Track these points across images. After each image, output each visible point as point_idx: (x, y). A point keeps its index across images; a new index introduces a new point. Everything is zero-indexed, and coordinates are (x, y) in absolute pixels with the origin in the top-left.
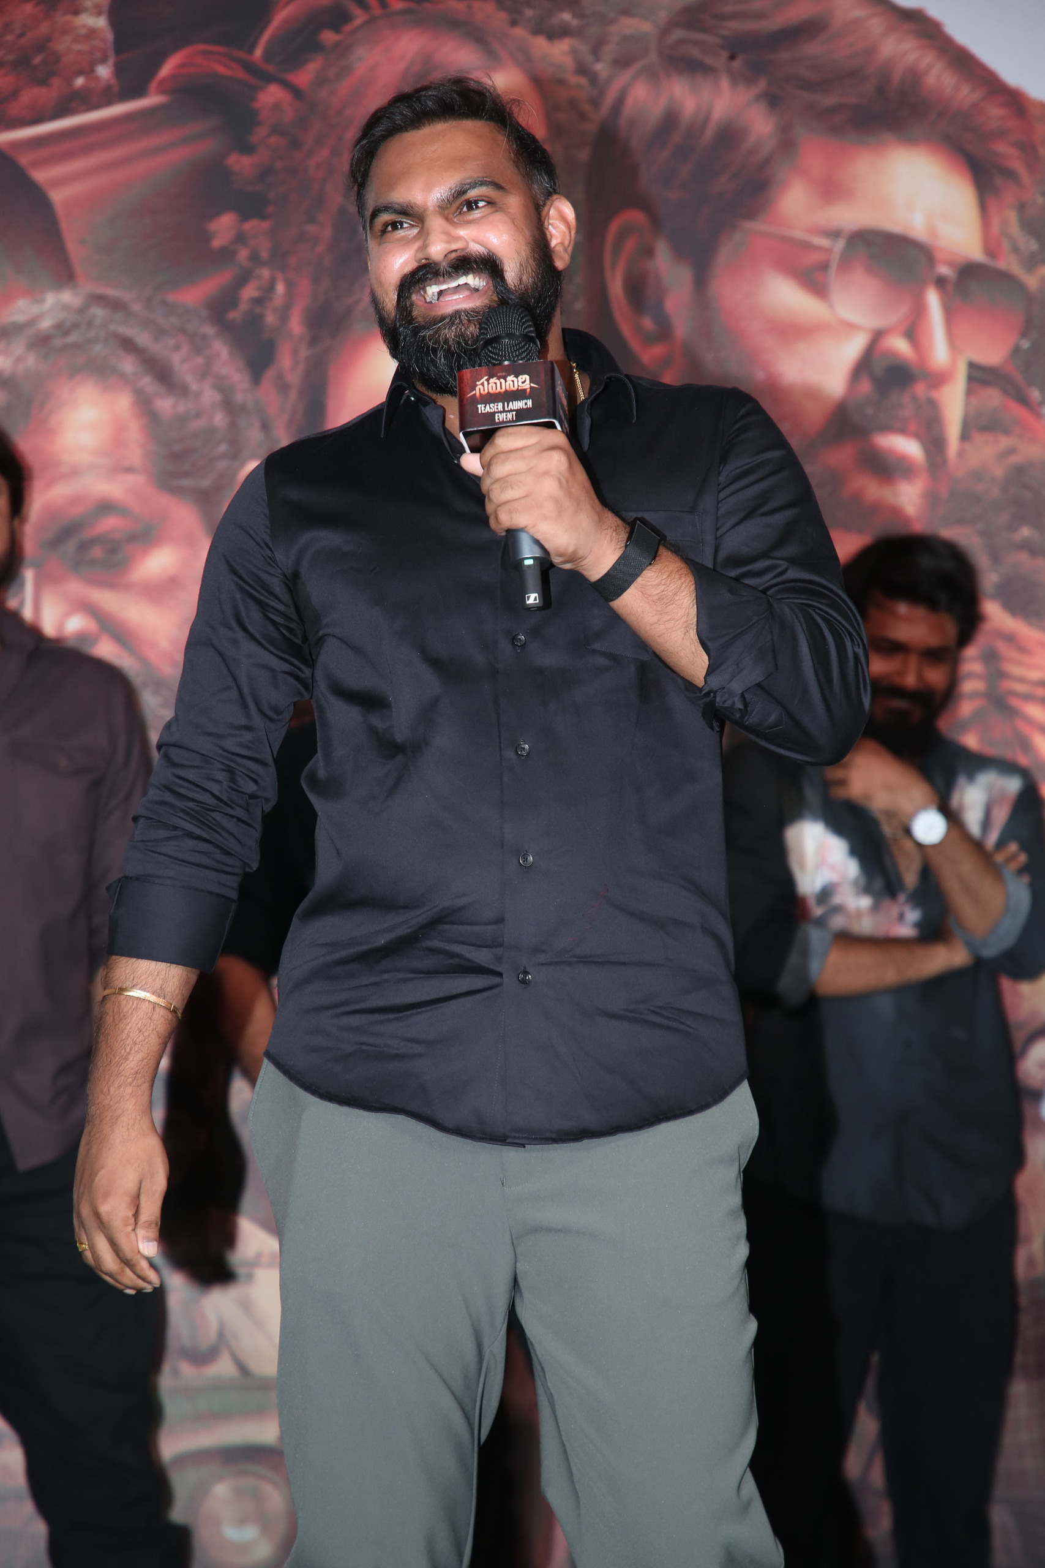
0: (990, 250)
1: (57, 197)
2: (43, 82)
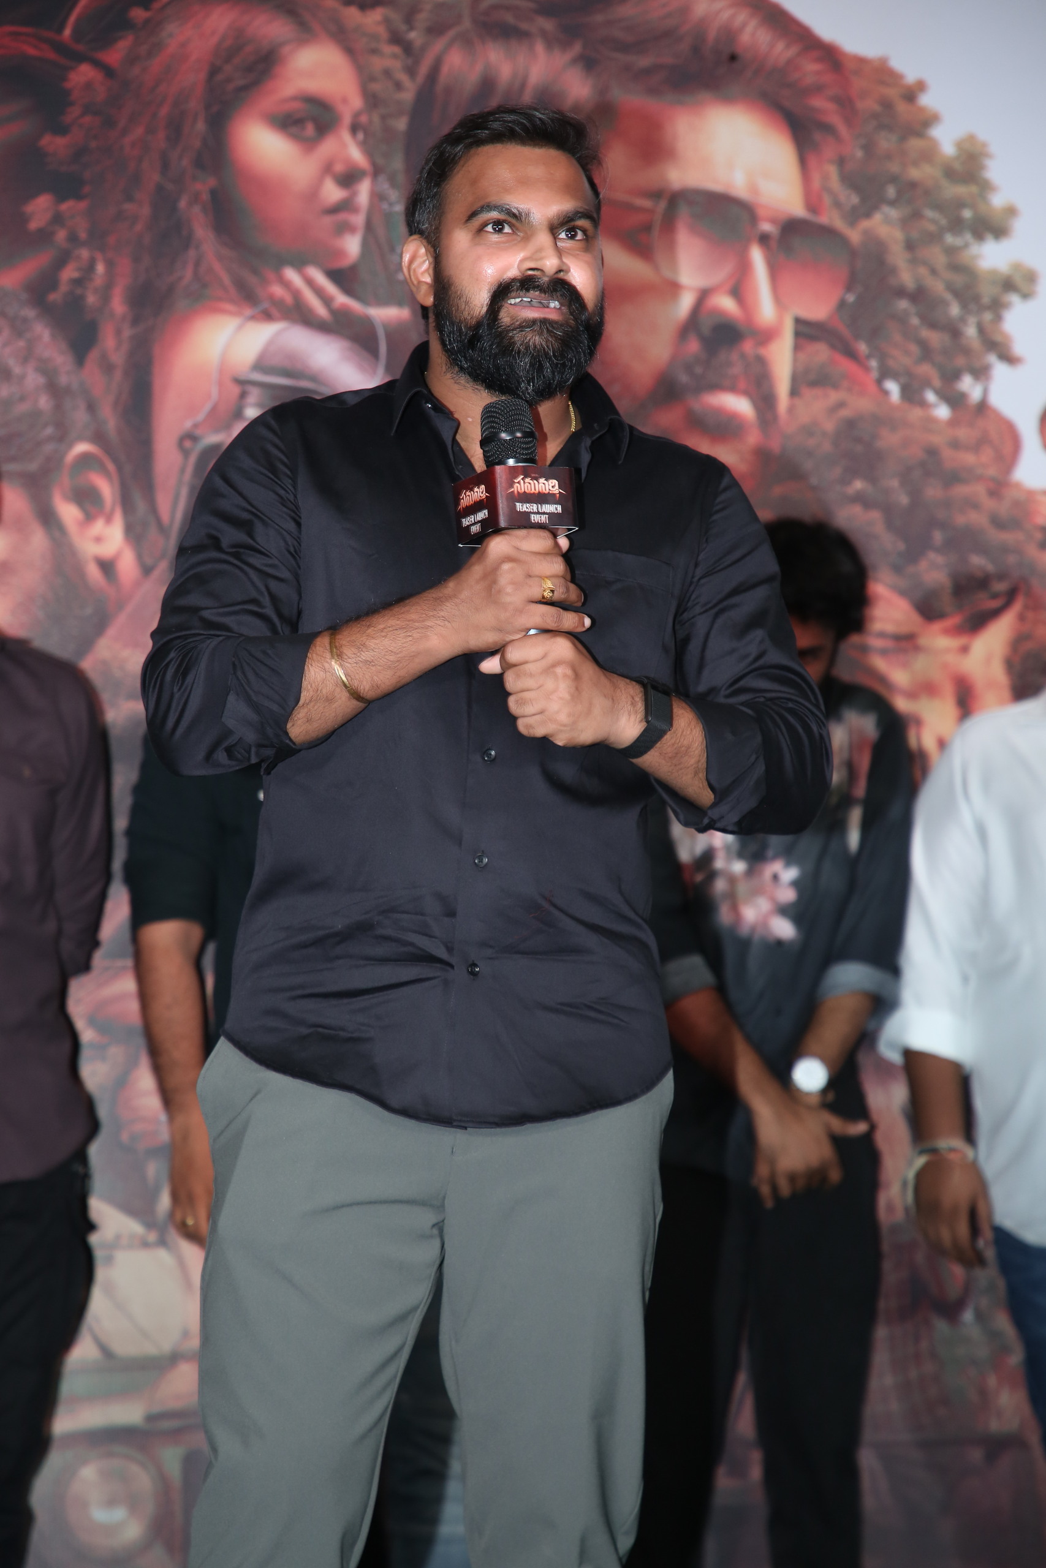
0: (812, 205)
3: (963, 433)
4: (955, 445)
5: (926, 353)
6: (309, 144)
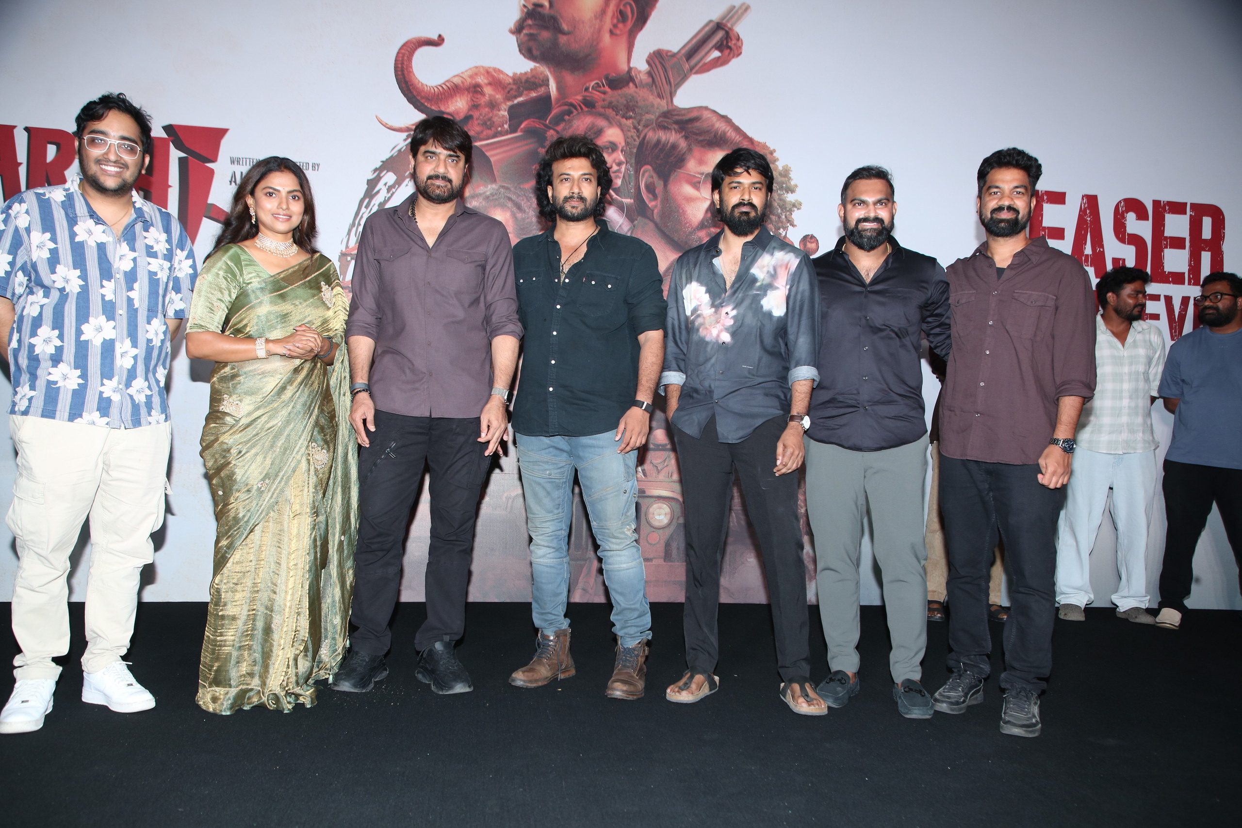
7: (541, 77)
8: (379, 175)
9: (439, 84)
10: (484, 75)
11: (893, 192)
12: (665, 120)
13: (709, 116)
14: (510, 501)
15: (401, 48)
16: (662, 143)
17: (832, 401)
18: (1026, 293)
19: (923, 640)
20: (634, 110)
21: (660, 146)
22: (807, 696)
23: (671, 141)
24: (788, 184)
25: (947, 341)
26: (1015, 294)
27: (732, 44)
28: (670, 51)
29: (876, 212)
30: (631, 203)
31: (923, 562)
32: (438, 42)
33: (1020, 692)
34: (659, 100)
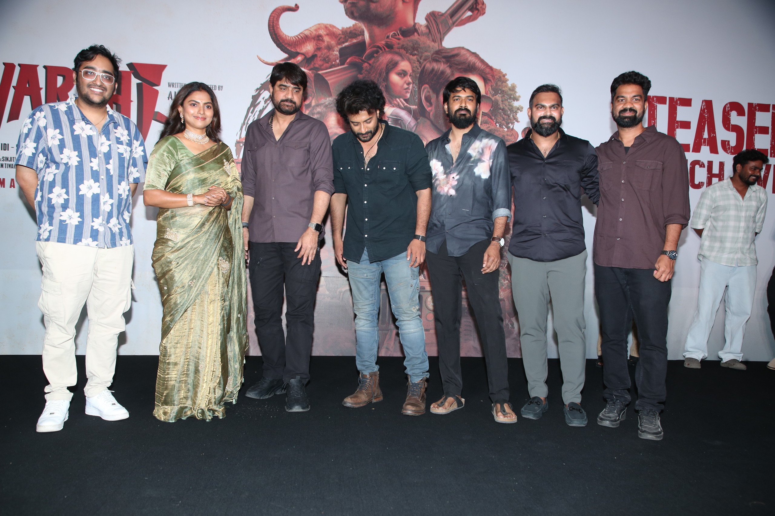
0: (486, 93)
1: (329, 82)
2: (328, 63)
3: (509, 133)
4: (507, 135)
5: (504, 119)
6: (402, 78)
7: (359, 30)
8: (259, 93)
9: (296, 35)
10: (324, 29)
11: (562, 101)
12: (437, 56)
13: (465, 53)
14: (342, 294)
15: (272, 13)
16: (435, 71)
17: (525, 232)
18: (643, 162)
19: (582, 378)
20: (418, 50)
21: (434, 73)
22: (504, 411)
23: (441, 69)
24: (515, 95)
25: (597, 193)
26: (637, 163)
27: (479, 7)
28: (440, 12)
29: (551, 113)
30: (416, 109)
31: (583, 330)
32: (295, 9)
33: (649, 412)
34: (433, 43)
